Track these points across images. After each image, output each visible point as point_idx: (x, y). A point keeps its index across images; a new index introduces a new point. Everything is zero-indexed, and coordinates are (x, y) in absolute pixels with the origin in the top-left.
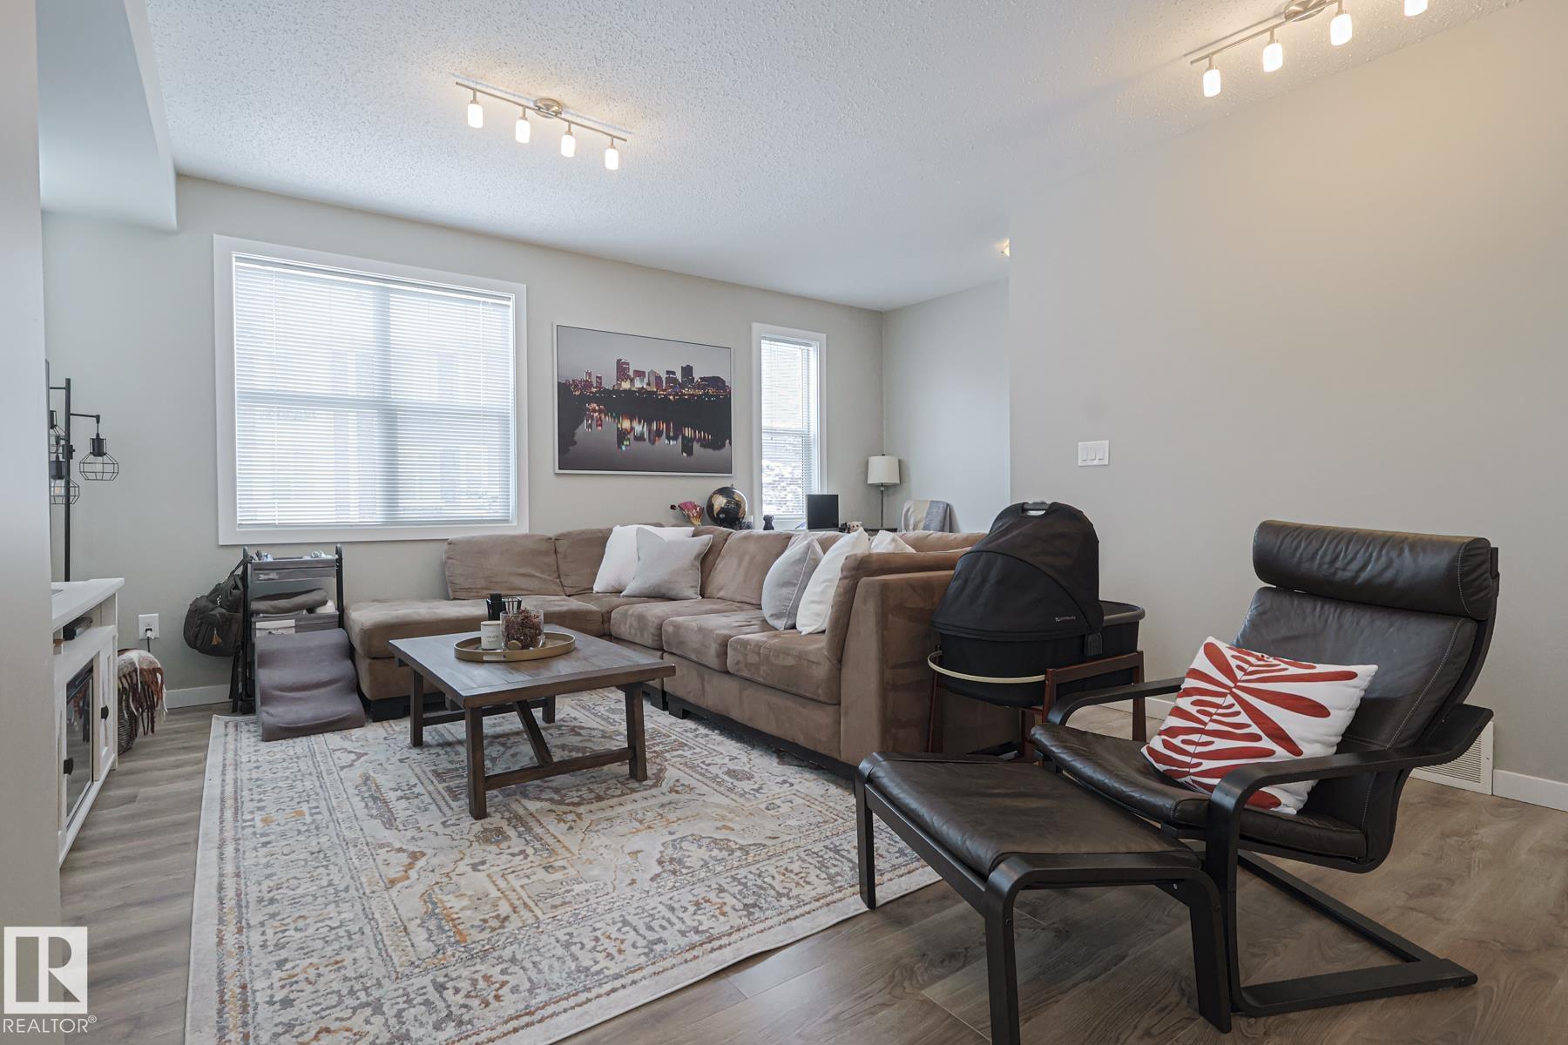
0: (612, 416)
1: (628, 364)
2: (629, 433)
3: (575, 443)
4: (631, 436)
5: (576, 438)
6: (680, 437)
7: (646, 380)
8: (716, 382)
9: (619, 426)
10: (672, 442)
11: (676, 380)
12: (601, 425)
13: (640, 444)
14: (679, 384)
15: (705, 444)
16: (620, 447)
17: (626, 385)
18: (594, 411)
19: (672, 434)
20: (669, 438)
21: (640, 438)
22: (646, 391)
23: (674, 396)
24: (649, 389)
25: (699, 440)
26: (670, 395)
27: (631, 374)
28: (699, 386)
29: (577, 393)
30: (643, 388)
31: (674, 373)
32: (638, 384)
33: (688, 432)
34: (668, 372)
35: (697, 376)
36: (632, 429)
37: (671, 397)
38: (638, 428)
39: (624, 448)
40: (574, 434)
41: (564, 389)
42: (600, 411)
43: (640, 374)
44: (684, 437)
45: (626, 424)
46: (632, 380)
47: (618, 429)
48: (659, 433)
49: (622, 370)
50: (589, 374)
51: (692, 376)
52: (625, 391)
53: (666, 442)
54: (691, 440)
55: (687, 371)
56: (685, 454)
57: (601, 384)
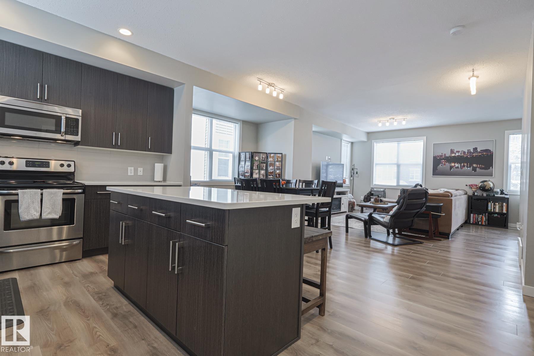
0: (448, 163)
1: (454, 150)
2: (454, 166)
3: (437, 170)
4: (454, 167)
5: (437, 169)
6: (472, 167)
7: (460, 153)
8: (487, 151)
9: (451, 165)
10: (468, 168)
11: (471, 152)
12: (445, 165)
13: (457, 169)
14: (472, 153)
15: (481, 168)
16: (450, 170)
17: (453, 155)
18: (443, 162)
19: (468, 166)
20: (467, 167)
21: (458, 167)
22: (460, 156)
23: (470, 156)
24: (461, 155)
25: (479, 167)
26: (468, 156)
27: (455, 152)
28: (480, 152)
29: (438, 158)
30: (459, 155)
31: (470, 150)
32: (457, 154)
33: (474, 165)
34: (468, 150)
35: (479, 150)
36: (455, 165)
37: (469, 157)
38: (457, 165)
39: (452, 170)
40: (437, 168)
41: (435, 158)
42: (445, 162)
43: (458, 152)
44: (473, 167)
45: (453, 164)
46: (455, 154)
47: (450, 166)
48: (464, 166)
49: (452, 151)
50: (442, 154)
51: (477, 150)
52: (453, 156)
53: (467, 168)
54: (476, 167)
55: (475, 149)
56: (473, 171)
57: (445, 155)
